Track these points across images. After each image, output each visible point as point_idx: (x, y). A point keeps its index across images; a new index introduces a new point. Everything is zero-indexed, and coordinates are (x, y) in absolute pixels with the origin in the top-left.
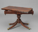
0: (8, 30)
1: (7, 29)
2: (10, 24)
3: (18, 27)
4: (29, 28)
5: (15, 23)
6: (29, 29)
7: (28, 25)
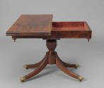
0: (23, 81)
1: (19, 81)
2: (28, 67)
3: (48, 75)
4: (81, 78)
5: (42, 64)
6: (80, 80)
7: (76, 68)
